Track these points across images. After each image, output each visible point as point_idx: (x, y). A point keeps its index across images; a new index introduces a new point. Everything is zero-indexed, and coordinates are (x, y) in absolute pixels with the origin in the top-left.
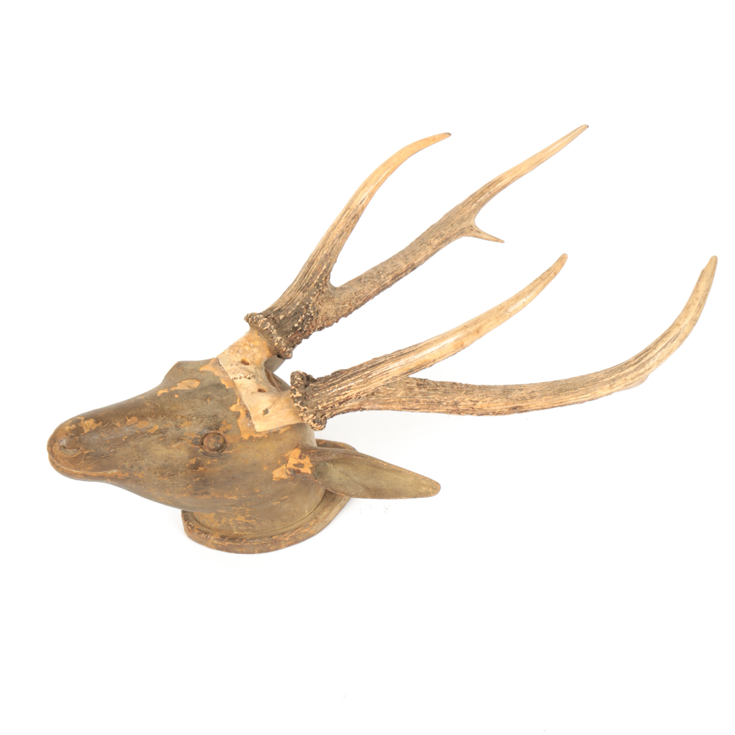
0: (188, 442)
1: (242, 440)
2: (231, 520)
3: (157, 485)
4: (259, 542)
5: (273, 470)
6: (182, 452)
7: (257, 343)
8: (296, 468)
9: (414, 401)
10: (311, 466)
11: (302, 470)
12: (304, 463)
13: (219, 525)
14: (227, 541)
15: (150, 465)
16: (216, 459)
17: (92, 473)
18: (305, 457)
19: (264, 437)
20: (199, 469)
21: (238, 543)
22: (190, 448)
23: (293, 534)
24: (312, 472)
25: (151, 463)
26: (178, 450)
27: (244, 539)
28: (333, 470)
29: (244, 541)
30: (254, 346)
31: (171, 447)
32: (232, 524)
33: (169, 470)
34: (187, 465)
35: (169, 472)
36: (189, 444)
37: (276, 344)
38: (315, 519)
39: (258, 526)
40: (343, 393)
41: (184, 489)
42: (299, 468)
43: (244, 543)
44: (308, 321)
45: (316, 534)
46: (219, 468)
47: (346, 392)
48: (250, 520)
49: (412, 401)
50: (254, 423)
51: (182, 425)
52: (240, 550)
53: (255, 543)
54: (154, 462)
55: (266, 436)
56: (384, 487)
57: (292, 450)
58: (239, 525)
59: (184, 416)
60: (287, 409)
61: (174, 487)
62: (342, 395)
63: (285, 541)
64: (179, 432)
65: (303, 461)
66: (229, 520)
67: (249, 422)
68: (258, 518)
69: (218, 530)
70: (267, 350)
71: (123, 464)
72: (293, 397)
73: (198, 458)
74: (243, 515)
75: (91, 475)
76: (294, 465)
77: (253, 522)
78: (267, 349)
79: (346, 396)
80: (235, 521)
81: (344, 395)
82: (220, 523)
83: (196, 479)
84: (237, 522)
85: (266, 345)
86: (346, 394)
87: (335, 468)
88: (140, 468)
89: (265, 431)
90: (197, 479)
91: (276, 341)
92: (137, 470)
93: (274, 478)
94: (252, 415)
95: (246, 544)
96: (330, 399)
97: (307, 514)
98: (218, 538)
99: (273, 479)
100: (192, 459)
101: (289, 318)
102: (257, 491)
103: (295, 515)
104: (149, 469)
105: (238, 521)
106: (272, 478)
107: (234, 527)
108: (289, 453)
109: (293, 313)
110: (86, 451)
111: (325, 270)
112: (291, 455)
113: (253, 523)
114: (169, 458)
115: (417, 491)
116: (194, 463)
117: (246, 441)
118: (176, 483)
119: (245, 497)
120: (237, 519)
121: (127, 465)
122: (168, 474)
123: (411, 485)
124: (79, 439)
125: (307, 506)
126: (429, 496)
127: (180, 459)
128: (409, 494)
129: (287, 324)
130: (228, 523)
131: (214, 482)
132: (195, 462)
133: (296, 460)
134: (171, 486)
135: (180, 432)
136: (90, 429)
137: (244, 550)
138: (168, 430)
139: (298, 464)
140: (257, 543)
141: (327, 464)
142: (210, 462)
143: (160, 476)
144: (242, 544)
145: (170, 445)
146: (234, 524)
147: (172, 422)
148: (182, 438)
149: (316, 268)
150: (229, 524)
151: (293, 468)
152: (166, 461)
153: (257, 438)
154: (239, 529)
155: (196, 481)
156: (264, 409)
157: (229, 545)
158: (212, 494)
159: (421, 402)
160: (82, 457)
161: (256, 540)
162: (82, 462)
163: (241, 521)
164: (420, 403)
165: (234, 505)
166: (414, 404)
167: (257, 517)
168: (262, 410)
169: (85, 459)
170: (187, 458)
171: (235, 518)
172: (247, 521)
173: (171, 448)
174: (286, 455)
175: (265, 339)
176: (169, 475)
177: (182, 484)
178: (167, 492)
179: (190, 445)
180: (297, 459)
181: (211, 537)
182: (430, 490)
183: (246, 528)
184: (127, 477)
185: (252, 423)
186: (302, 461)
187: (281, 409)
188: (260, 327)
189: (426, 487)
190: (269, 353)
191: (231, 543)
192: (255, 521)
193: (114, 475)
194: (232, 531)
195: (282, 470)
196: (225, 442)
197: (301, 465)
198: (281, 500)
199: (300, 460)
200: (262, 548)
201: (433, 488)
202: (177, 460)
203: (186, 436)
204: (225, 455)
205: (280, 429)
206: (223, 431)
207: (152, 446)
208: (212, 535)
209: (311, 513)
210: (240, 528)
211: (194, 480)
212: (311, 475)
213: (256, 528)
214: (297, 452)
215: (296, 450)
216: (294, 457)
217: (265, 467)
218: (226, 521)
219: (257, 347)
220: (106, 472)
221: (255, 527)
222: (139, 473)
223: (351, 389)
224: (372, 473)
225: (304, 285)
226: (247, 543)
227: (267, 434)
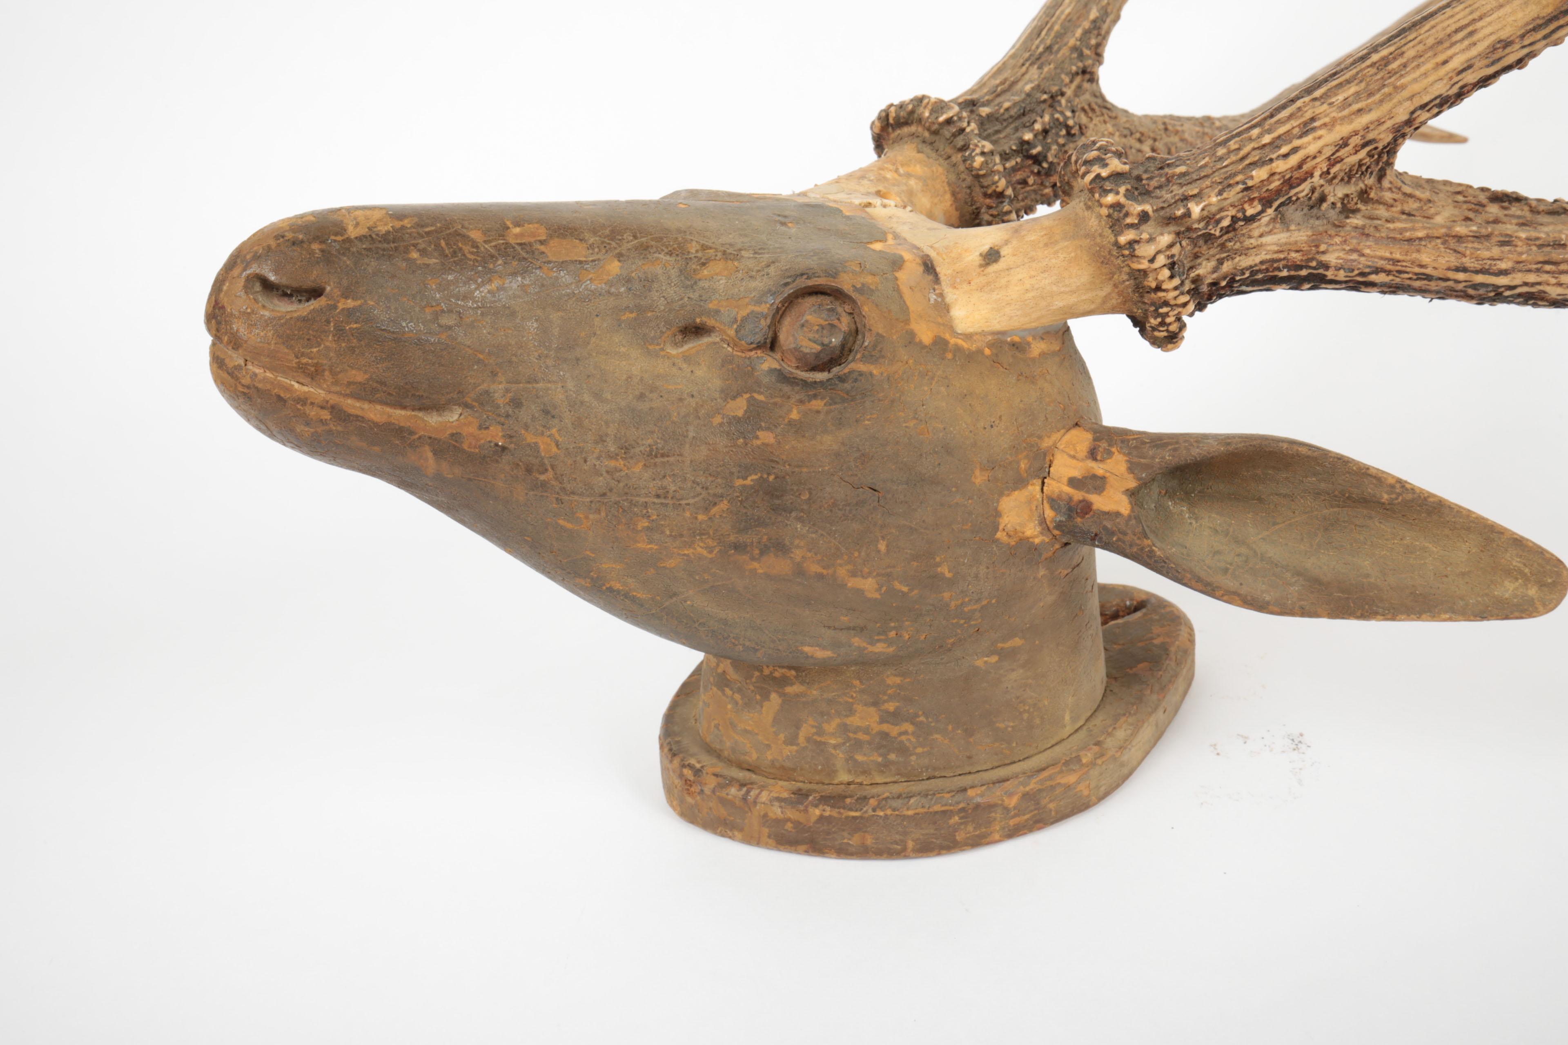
0: (722, 340)
1: (911, 338)
2: (831, 727)
3: (604, 494)
4: (923, 807)
5: (1001, 494)
6: (700, 372)
7: (918, 169)
8: (1078, 495)
9: (1494, 239)
10: (1132, 484)
11: (1100, 502)
12: (1108, 475)
13: (789, 750)
14: (816, 806)
15: (582, 403)
16: (822, 399)
17: (366, 406)
18: (1110, 454)
19: (980, 351)
20: (757, 438)
21: (851, 810)
22: (727, 361)
23: (1033, 785)
24: (1132, 510)
25: (586, 397)
26: (685, 366)
27: (873, 797)
28: (1191, 523)
29: (873, 802)
30: (908, 175)
31: (662, 349)
32: (833, 742)
33: (652, 432)
34: (717, 420)
35: (650, 441)
36: (726, 346)
37: (979, 160)
38: (1095, 744)
39: (919, 750)
40: (1284, 150)
41: (701, 517)
42: (1088, 492)
43: (874, 810)
44: (1057, 135)
45: (1095, 804)
46: (828, 441)
47: (1297, 143)
48: (897, 725)
49: (1488, 237)
50: (951, 296)
51: (706, 272)
52: (855, 841)
53: (908, 809)
54: (598, 396)
55: (987, 352)
56: (1372, 580)
57: (1062, 431)
58: (858, 745)
59: (710, 244)
60: (1066, 244)
61: (666, 505)
62: (1278, 158)
63: (1006, 809)
64: (692, 296)
65: (1101, 466)
66: (826, 726)
67: (934, 289)
68: (922, 719)
69: (784, 772)
70: (945, 192)
71: (484, 386)
72: (1098, 176)
73: (756, 396)
74: (875, 704)
75: (359, 413)
76: (1073, 482)
77: (905, 733)
78: (947, 188)
79: (1294, 160)
80: (844, 728)
81: (1286, 156)
82: (791, 741)
83: (745, 478)
84: (851, 735)
85: (944, 178)
86: (1295, 150)
87: (1196, 519)
88: (546, 412)
89: (983, 333)
90: (749, 478)
91: (978, 151)
92: (534, 418)
93: (1001, 527)
94: (943, 270)
95: (882, 814)
96: (1231, 182)
97: (1068, 730)
98: (785, 795)
99: (999, 535)
100: (734, 398)
101: (1005, 120)
102: (945, 570)
103: (1038, 721)
104: (578, 423)
105: (857, 730)
106: (996, 529)
107: (841, 755)
108: (1056, 436)
109: (1015, 110)
110: (346, 298)
111: (1094, 21)
112: (1061, 446)
113: (903, 738)
114: (653, 389)
115: (1487, 595)
116: (740, 413)
117: (922, 346)
118: (672, 488)
119: (905, 589)
120: (854, 721)
121: (499, 389)
122: (648, 449)
123: (1463, 574)
124: (322, 251)
125: (1070, 700)
126: (1530, 616)
127: (693, 396)
128: (1462, 603)
129: (1002, 135)
130: (819, 739)
131: (809, 499)
132: (746, 411)
133: (1081, 464)
134: (656, 500)
135: (697, 294)
136: (369, 228)
137: (869, 841)
138: (655, 285)
139: (1085, 478)
140: (917, 811)
141: (1168, 506)
142: (799, 413)
143: (617, 455)
144: (866, 815)
145: (658, 344)
146: (840, 740)
147: (668, 258)
148: (704, 319)
149: (1069, 14)
150: (825, 743)
151: (1067, 494)
152: (642, 396)
153: (958, 349)
154: (856, 761)
155: (744, 486)
156: (985, 248)
157: (821, 818)
158: (798, 554)
159: (1520, 243)
160: (328, 322)
161: (912, 801)
162: (329, 341)
163: (867, 730)
164: (1516, 246)
165: (862, 629)
166: (1496, 251)
167: (920, 713)
168: (978, 253)
169: (340, 332)
170: (717, 395)
171: (847, 716)
172: (885, 727)
173: (662, 353)
174: (1046, 443)
175: (941, 161)
176: (651, 450)
177: (693, 497)
178: (639, 528)
179: (729, 349)
180: (1082, 460)
181: (759, 794)
182: (1533, 592)
183: (880, 759)
184: (497, 445)
185: (941, 295)
186: (1099, 469)
187: (1046, 245)
188: (928, 118)
189: (1517, 579)
190: (951, 205)
191: (828, 812)
192: (910, 728)
193: (449, 432)
194: (832, 772)
195: (1030, 500)
196: (857, 331)
197: (1096, 483)
198: (1002, 649)
199: (1091, 464)
200: (932, 831)
201: (1542, 585)
202: (681, 400)
203: (717, 312)
204: (856, 380)
205: (1030, 339)
206: (854, 286)
207: (595, 334)
208: (762, 788)
209: (1077, 731)
210: (860, 758)
211: (739, 482)
212: (1129, 516)
213: (913, 758)
214: (1081, 440)
215: (1075, 432)
216: (1072, 453)
217: (977, 472)
218: (814, 730)
219: (919, 178)
220: (420, 414)
221: (911, 755)
222: (542, 434)
223: (1314, 129)
224: (1326, 529)
225: (1041, 49)
226: (882, 809)
227: (990, 345)
